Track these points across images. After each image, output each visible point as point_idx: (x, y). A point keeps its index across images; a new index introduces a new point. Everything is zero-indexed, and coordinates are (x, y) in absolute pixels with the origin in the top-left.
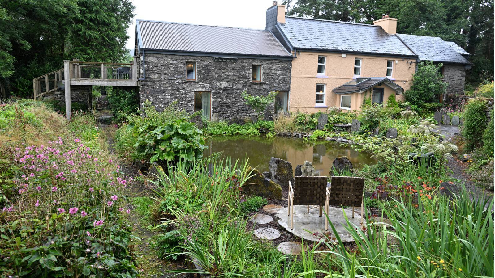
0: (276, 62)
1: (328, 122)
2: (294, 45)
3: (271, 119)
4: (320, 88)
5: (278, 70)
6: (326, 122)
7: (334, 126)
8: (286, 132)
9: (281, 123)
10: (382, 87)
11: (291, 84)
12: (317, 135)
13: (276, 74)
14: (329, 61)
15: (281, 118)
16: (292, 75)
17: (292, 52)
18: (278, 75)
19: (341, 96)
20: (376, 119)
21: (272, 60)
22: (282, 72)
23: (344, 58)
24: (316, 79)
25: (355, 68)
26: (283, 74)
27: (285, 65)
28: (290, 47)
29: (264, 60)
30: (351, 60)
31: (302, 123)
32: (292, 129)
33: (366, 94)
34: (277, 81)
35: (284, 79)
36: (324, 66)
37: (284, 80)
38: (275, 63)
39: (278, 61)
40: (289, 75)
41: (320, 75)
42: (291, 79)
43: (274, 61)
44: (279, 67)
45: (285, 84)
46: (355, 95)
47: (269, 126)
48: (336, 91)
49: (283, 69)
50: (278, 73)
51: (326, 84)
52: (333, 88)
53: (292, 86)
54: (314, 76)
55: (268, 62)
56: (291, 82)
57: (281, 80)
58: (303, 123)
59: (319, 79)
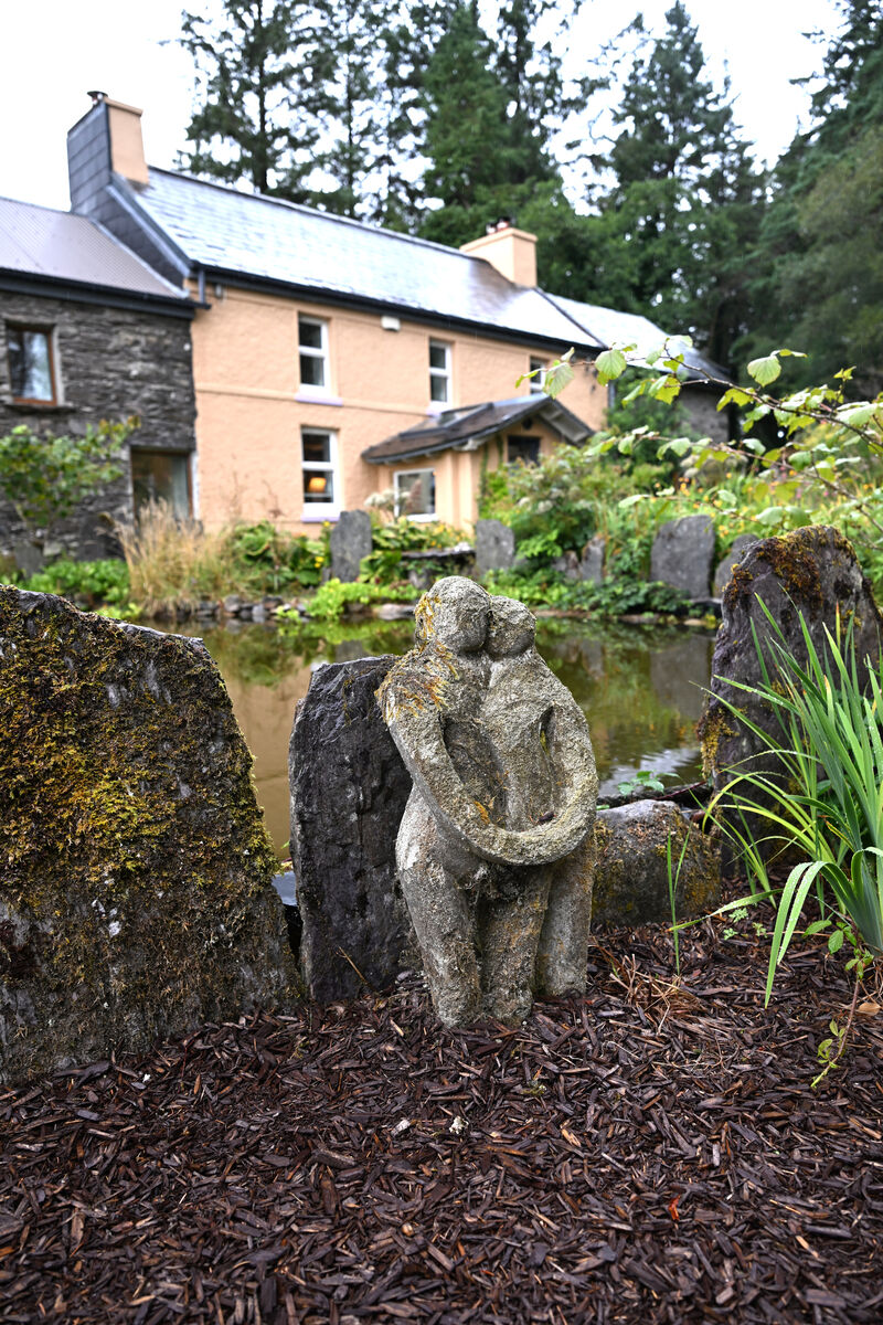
0: (119, 317)
1: (376, 546)
2: (192, 256)
3: (114, 550)
4: (315, 445)
5: (132, 358)
6: (368, 545)
7: (404, 559)
8: (192, 602)
9: (165, 559)
10: (533, 432)
11: (199, 422)
12: (341, 599)
13: (126, 376)
14: (339, 339)
15: (160, 539)
16: (198, 385)
17: (186, 284)
18: (138, 378)
19: (396, 476)
20: (582, 504)
21: (99, 308)
22: (152, 366)
23: (392, 336)
24: (298, 409)
25: (433, 379)
26: (157, 378)
27: (161, 338)
28: (179, 264)
29: (63, 302)
30: (415, 345)
31: (264, 558)
32: (216, 587)
33: (486, 457)
34: (133, 405)
35: (162, 398)
36: (321, 360)
37: (165, 402)
38: (117, 324)
39: (129, 318)
40: (185, 383)
41: (308, 391)
42: (193, 399)
43: (108, 315)
44: (136, 343)
45: (172, 419)
46: (448, 461)
47: (102, 581)
48: (377, 460)
49: (157, 354)
50: (135, 369)
51: (336, 430)
52: (364, 447)
53: (201, 430)
54: (287, 394)
55: (79, 316)
56: (195, 414)
57: (150, 401)
58: (268, 560)
59: (312, 409)
